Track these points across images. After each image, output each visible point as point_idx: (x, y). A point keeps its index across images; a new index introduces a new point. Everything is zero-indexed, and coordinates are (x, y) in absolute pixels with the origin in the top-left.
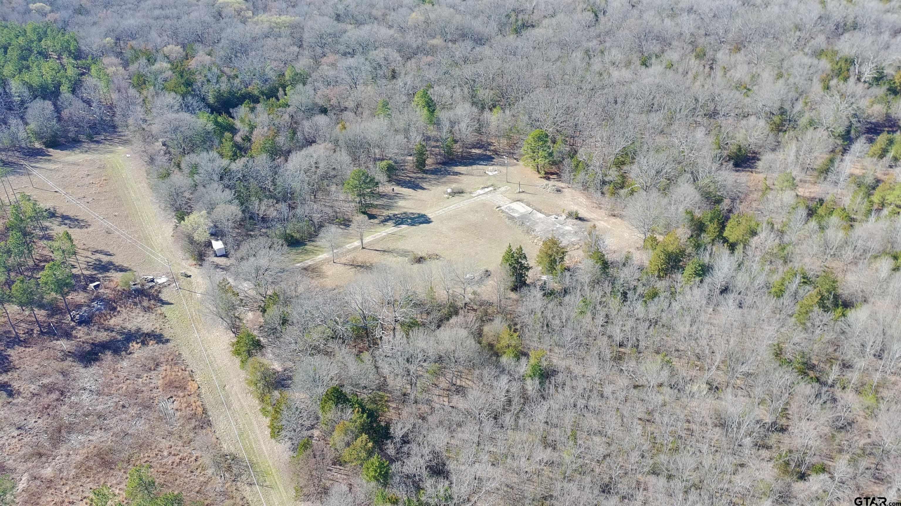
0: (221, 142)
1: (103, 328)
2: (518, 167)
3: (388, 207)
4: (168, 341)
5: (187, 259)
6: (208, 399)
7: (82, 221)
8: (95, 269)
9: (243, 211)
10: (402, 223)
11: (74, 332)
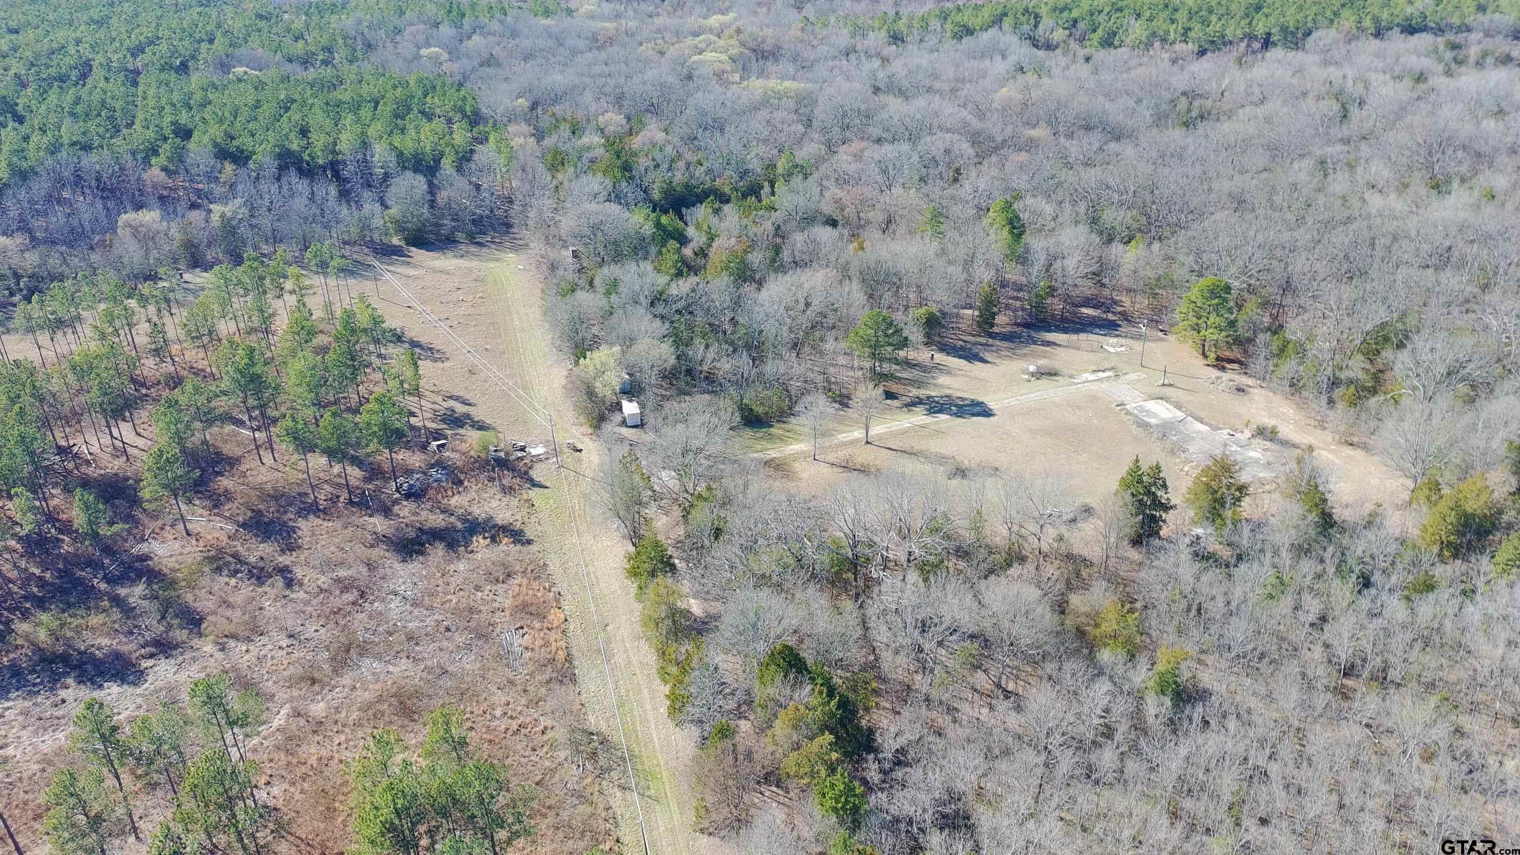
0: (660, 253)
1: (439, 508)
2: (1164, 344)
3: (919, 384)
4: (529, 542)
5: (581, 425)
6: (578, 640)
7: (438, 351)
8: (443, 421)
9: (678, 358)
10: (940, 411)
11: (396, 507)
